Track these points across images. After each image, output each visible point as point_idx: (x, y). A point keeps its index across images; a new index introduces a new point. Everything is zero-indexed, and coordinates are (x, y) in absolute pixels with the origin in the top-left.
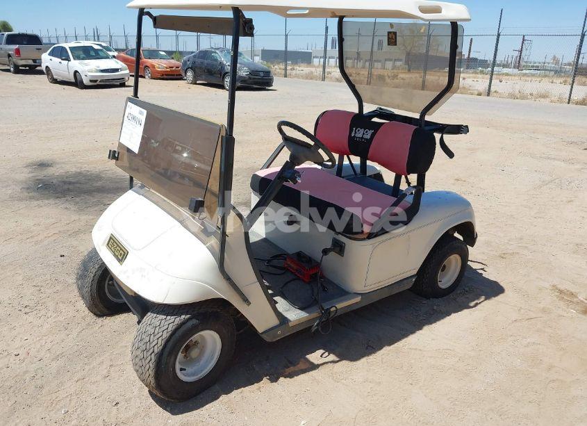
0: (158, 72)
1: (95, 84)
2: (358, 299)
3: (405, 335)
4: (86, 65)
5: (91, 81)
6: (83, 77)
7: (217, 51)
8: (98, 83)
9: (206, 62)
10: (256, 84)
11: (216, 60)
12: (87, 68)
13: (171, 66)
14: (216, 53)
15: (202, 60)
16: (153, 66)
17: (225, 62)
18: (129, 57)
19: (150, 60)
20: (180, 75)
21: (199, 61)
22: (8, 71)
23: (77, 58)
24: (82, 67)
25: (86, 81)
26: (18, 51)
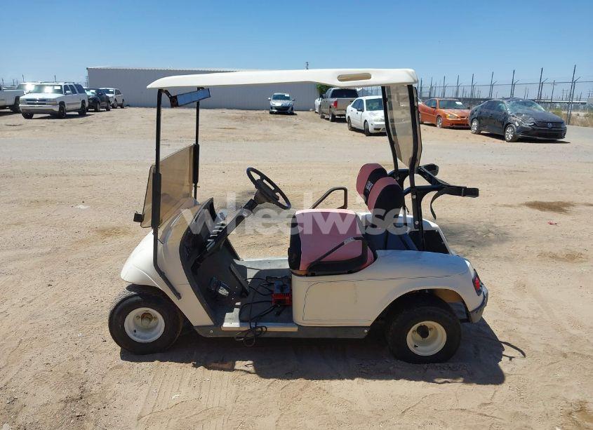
0: (449, 121)
1: (378, 131)
2: (295, 329)
3: (332, 378)
4: (374, 115)
5: (375, 129)
6: (370, 125)
7: (505, 102)
8: (380, 131)
9: (491, 112)
10: (539, 135)
11: (502, 111)
12: (374, 118)
13: (463, 115)
14: (502, 103)
15: (487, 110)
16: (445, 116)
17: (509, 112)
18: (427, 107)
19: (443, 110)
20: (468, 125)
21: (485, 111)
22: (328, 119)
23: (370, 108)
24: (369, 116)
25: (371, 130)
26: (336, 103)
